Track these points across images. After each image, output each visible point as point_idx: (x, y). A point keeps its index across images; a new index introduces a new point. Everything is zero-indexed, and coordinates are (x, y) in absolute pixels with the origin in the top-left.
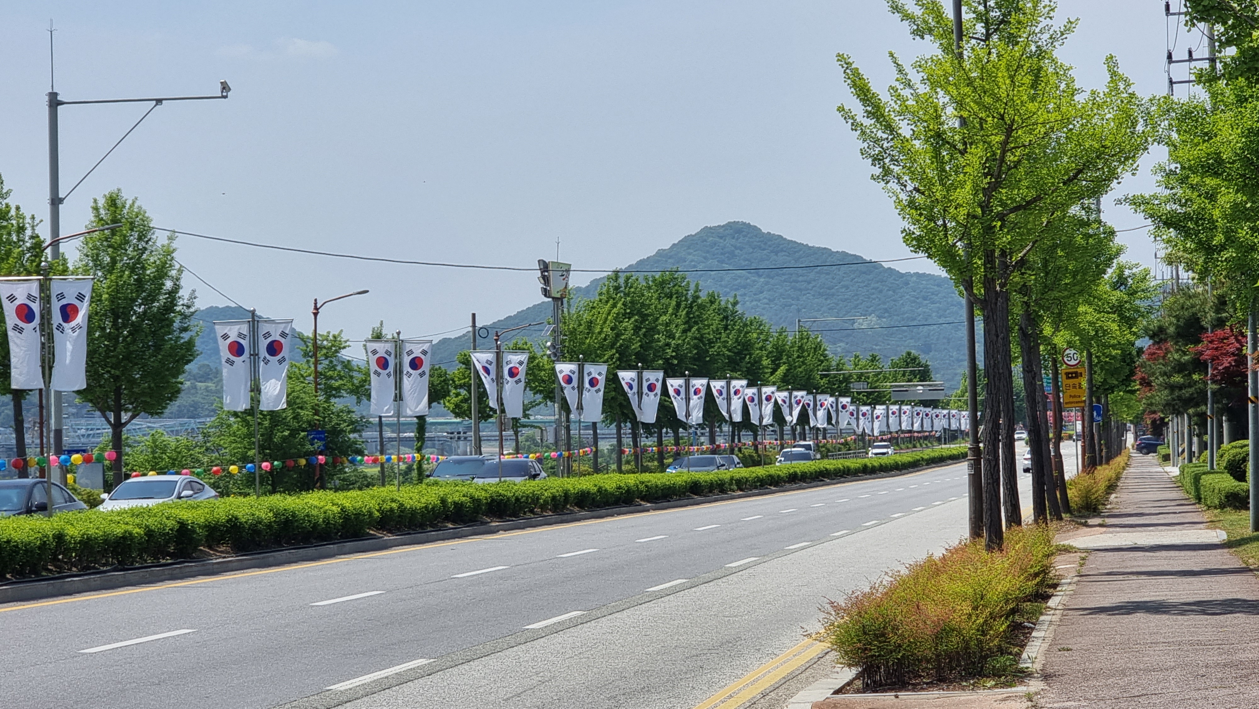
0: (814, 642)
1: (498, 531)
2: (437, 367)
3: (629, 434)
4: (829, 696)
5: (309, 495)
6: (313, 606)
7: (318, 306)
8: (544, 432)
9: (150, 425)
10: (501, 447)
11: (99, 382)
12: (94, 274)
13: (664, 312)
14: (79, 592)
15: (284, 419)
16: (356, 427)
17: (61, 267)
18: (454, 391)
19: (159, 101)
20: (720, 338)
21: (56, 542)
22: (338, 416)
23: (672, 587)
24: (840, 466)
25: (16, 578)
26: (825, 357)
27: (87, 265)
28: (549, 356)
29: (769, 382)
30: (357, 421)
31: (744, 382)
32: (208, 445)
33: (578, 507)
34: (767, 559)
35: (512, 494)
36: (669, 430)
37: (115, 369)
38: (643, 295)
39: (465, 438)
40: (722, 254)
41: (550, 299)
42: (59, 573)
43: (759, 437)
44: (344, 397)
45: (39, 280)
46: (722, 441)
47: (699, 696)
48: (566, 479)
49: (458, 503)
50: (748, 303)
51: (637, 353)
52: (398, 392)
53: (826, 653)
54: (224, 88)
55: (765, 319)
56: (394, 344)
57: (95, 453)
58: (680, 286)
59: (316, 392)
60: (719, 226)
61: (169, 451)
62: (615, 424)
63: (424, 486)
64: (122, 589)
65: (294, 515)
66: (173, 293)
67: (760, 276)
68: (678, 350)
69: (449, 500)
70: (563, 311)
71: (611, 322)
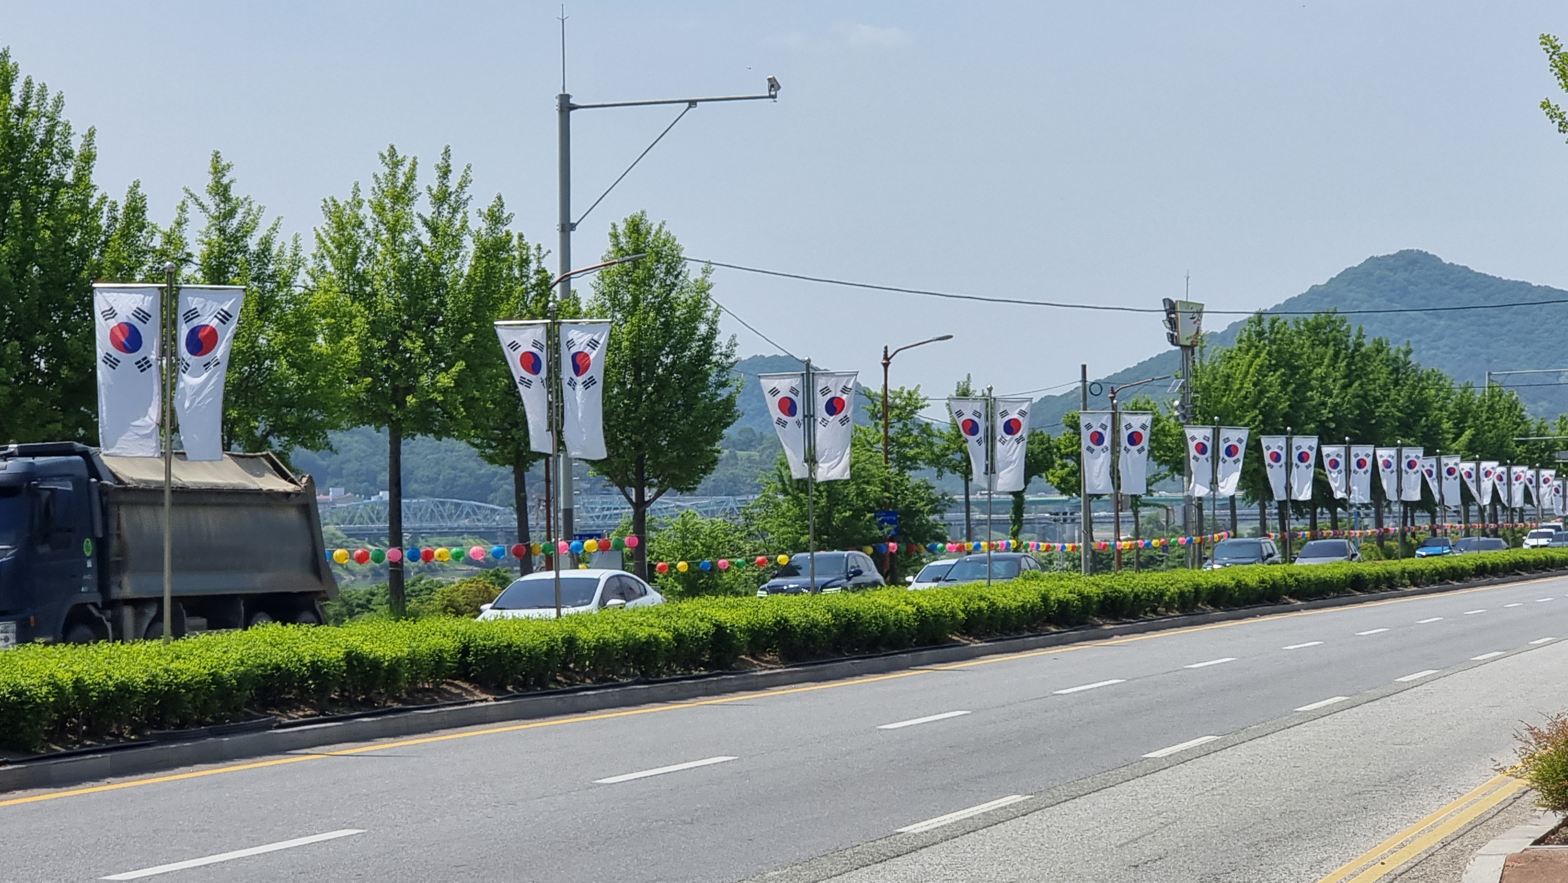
0: (1509, 778)
1: (1112, 636)
2: (1038, 431)
3: (1275, 514)
4: (1528, 846)
5: (877, 592)
6: (880, 730)
7: (889, 355)
8: (1171, 513)
9: (678, 503)
10: (1117, 531)
11: (618, 451)
12: (613, 316)
13: (1318, 364)
14: (595, 709)
15: (845, 497)
16: (936, 507)
17: (572, 308)
18: (1059, 462)
19: (692, 103)
20: (1388, 396)
21: (567, 648)
22: (914, 493)
23: (1328, 706)
24: (1542, 556)
25: (519, 691)
26: (1522, 419)
27: (603, 305)
28: (1177, 418)
29: (1451, 450)
30: (937, 500)
31: (1420, 452)
32: (752, 529)
33: (1212, 606)
34: (1448, 672)
35: (1130, 590)
36: (1324, 509)
37: (636, 434)
38: (1292, 342)
39: (1073, 520)
40: (1392, 290)
41: (1178, 348)
42: (569, 685)
43: (1437, 520)
44: (921, 469)
45: (547, 324)
46: (1391, 524)
47: (1362, 845)
48: (1197, 571)
49: (1062, 602)
50: (1424, 352)
51: (1285, 414)
52: (989, 462)
53: (1525, 793)
54: (772, 86)
55: (1445, 372)
56: (984, 403)
57: (613, 538)
58: (1339, 331)
59: (887, 462)
60: (1388, 256)
61: (702, 536)
62: (1258, 502)
63: (1020, 580)
64: (646, 706)
65: (858, 617)
66: (708, 339)
67: (1439, 317)
68: (1336, 410)
69: (1052, 598)
70: (1194, 362)
71: (1253, 376)
